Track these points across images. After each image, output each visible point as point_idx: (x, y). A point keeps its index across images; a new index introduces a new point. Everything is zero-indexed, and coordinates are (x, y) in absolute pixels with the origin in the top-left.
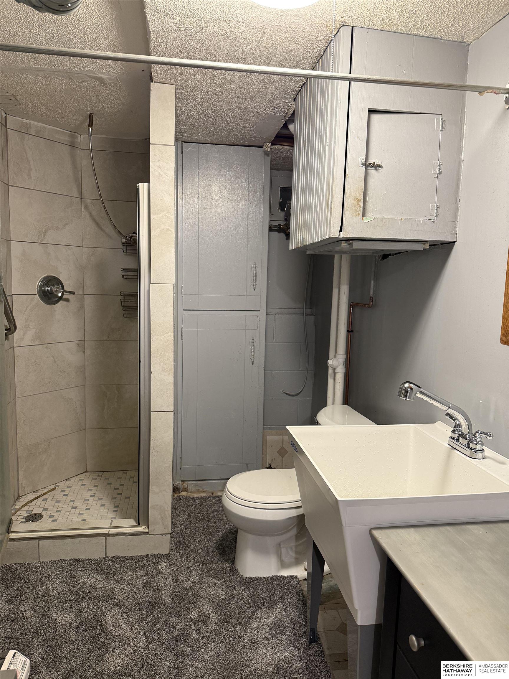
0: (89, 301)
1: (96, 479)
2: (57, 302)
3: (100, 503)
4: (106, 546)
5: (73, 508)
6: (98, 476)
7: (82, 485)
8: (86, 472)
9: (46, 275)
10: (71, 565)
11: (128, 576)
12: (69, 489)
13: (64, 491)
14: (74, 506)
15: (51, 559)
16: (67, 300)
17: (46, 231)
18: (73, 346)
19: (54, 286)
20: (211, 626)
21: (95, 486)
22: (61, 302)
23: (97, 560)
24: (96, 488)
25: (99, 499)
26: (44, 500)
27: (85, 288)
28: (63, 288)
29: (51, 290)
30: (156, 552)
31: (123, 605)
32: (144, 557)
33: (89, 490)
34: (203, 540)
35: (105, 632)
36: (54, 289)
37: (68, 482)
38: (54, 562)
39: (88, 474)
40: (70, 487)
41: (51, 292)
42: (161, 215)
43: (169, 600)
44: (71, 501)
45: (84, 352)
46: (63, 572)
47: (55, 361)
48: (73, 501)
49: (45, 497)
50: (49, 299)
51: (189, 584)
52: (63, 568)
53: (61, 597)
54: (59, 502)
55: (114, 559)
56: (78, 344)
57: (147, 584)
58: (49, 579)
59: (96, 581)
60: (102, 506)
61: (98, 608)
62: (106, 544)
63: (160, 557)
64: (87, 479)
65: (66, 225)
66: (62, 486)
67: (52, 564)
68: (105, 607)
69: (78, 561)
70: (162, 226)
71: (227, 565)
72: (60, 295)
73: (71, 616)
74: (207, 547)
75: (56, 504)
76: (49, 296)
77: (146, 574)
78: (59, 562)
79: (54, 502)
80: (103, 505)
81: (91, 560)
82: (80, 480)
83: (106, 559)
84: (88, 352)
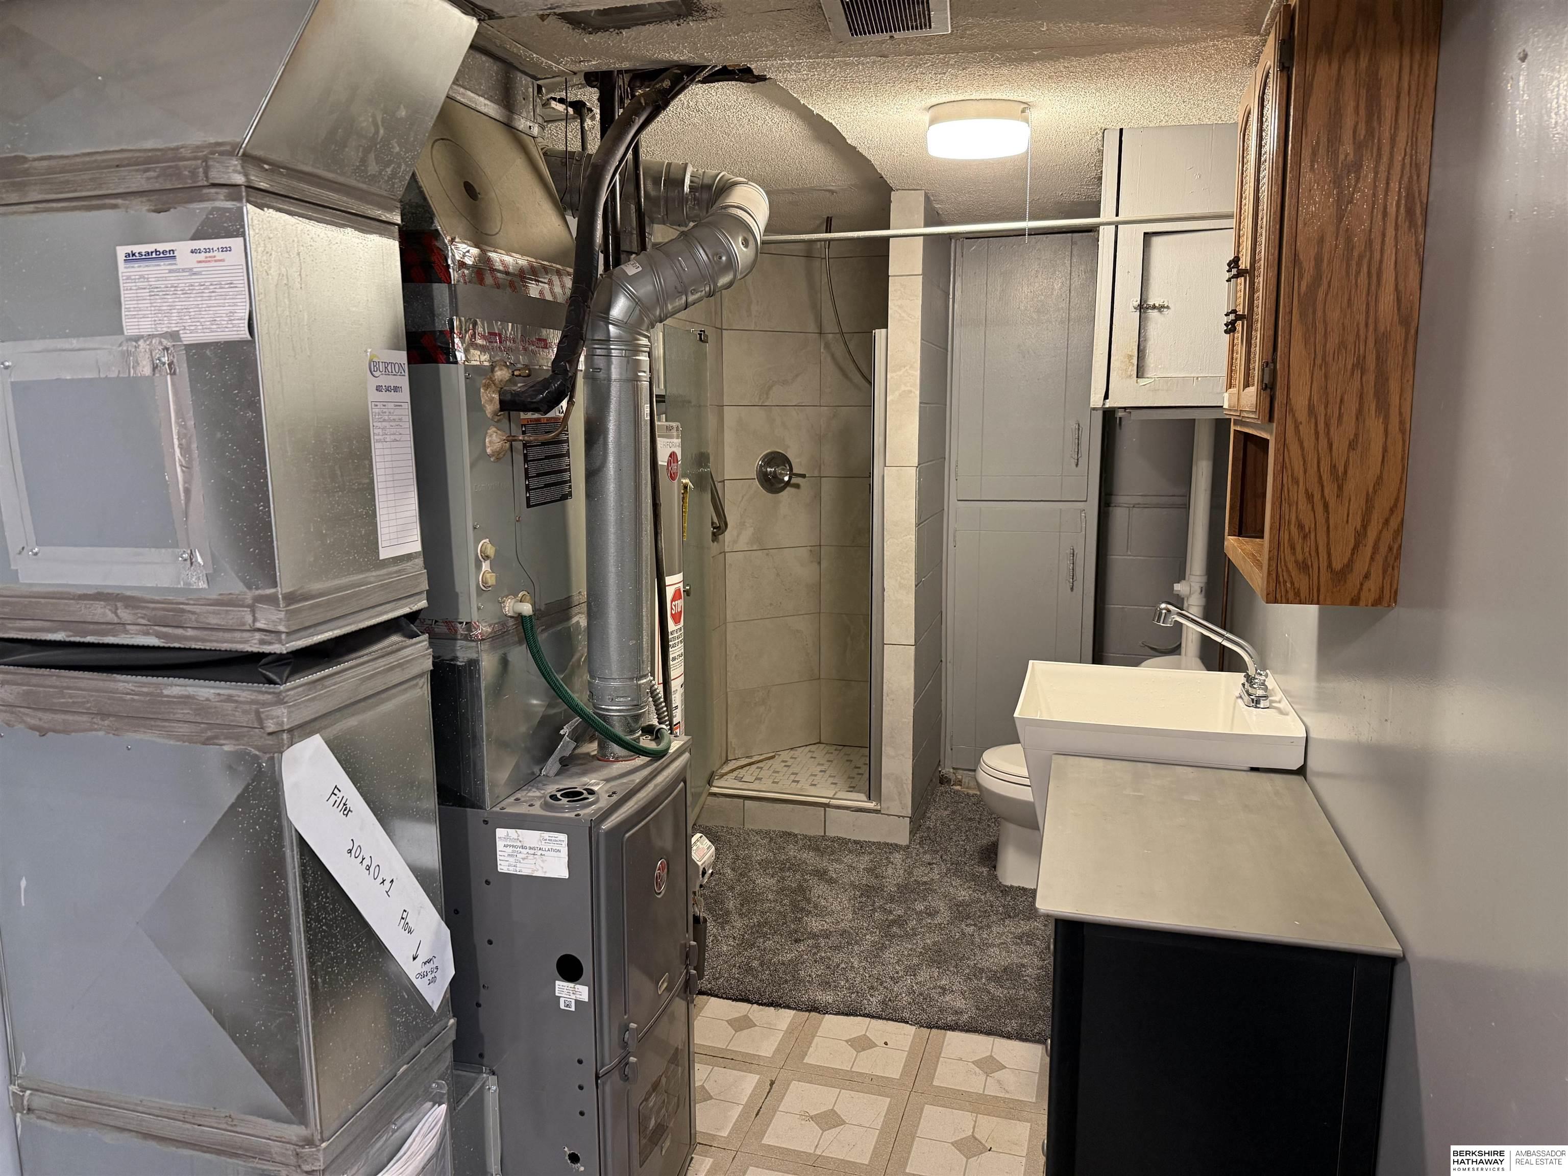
0: (827, 487)
1: (832, 753)
2: (782, 489)
3: (831, 780)
4: (825, 821)
5: (794, 781)
6: (836, 750)
7: (812, 757)
8: (820, 743)
9: (769, 451)
10: (781, 837)
11: (848, 859)
12: (793, 760)
13: (786, 762)
14: (796, 779)
15: (757, 827)
16: (797, 486)
17: (770, 388)
18: (804, 553)
19: (778, 467)
20: (938, 920)
21: (828, 761)
22: (788, 489)
23: (814, 837)
24: (829, 763)
25: (830, 776)
26: (758, 768)
27: (822, 467)
28: (791, 469)
29: (775, 471)
30: (890, 840)
31: (835, 883)
32: (874, 843)
33: (819, 764)
34: (964, 841)
35: (808, 901)
36: (779, 471)
37: (792, 752)
38: (761, 831)
39: (822, 746)
40: (795, 758)
41: (775, 475)
42: (900, 373)
43: (894, 889)
44: (793, 774)
45: (820, 563)
46: (770, 842)
47: (778, 575)
48: (796, 774)
49: (760, 765)
50: (772, 484)
51: (925, 879)
52: (771, 839)
53: (765, 865)
54: (778, 772)
55: (834, 840)
56: (811, 551)
57: (870, 870)
58: (753, 845)
59: (809, 856)
60: (832, 783)
61: (805, 880)
62: (825, 818)
63: (896, 847)
64: (820, 752)
65: (797, 376)
66: (785, 755)
67: (758, 833)
68: (813, 881)
69: (790, 834)
70: (903, 388)
71: (985, 870)
72: (786, 478)
73: (773, 881)
74: (965, 849)
75: (774, 774)
76: (772, 480)
77: (871, 861)
78: (767, 833)
79: (770, 772)
80: (835, 784)
81: (805, 836)
82: (810, 751)
83: (824, 837)
84: (824, 564)
